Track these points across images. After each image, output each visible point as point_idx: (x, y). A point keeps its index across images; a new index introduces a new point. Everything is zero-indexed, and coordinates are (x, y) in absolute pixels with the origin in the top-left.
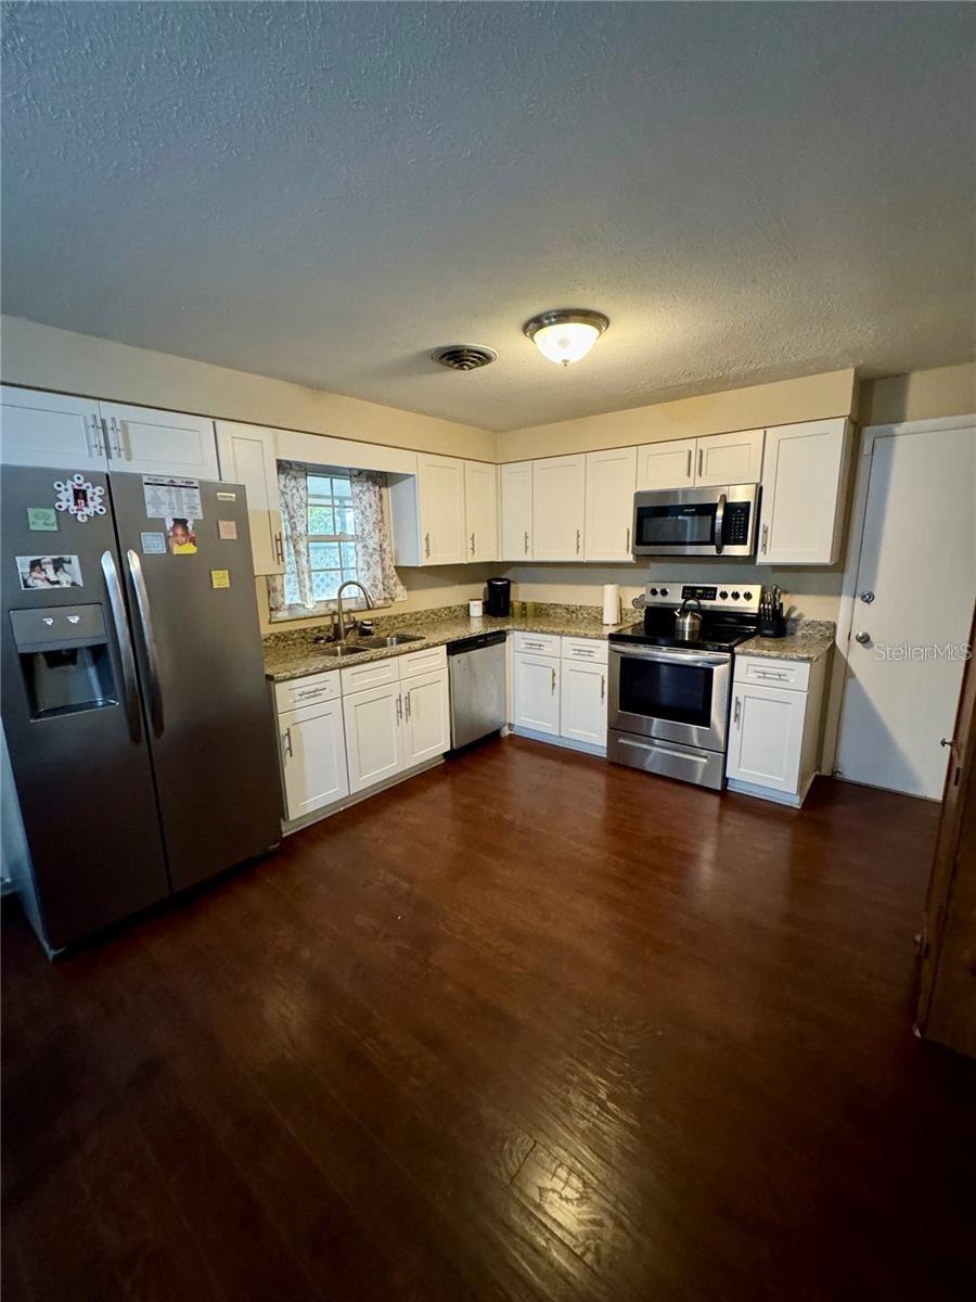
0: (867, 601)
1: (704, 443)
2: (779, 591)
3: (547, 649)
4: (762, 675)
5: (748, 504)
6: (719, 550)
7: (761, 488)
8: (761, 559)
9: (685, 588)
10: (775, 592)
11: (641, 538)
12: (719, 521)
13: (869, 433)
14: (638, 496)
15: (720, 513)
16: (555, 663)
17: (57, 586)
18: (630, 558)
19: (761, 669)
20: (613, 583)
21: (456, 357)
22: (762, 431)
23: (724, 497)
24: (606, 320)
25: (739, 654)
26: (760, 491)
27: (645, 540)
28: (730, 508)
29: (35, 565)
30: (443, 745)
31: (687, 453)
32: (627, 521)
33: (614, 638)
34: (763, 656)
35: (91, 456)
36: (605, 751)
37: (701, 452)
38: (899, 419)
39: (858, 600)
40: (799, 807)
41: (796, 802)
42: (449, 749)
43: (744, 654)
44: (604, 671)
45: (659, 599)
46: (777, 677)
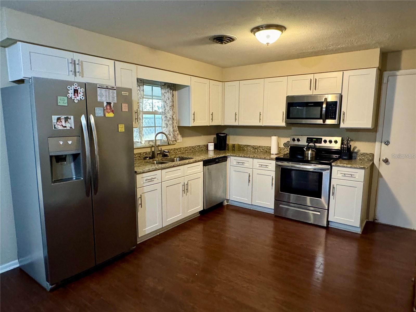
0: (387, 145)
1: (317, 76)
2: (349, 139)
3: (246, 165)
4: (344, 175)
5: (336, 102)
6: (324, 121)
7: (342, 96)
8: (342, 125)
9: (308, 138)
10: (348, 140)
11: (289, 115)
12: (324, 109)
13: (386, 74)
14: (288, 97)
15: (324, 106)
16: (250, 171)
17: (65, 128)
18: (284, 124)
19: (344, 172)
20: (275, 136)
21: (220, 39)
22: (342, 72)
23: (326, 99)
24: (285, 28)
25: (334, 166)
26: (341, 97)
27: (291, 117)
28: (328, 104)
29: (59, 119)
30: (200, 207)
31: (310, 80)
32: (283, 108)
33: (277, 159)
34: (344, 167)
35: (69, 75)
36: (273, 211)
37: (316, 80)
38: (398, 69)
39: (383, 144)
40: (361, 233)
41: (359, 231)
42: (202, 209)
43: (336, 166)
44: (273, 174)
45: (296, 143)
46: (351, 176)
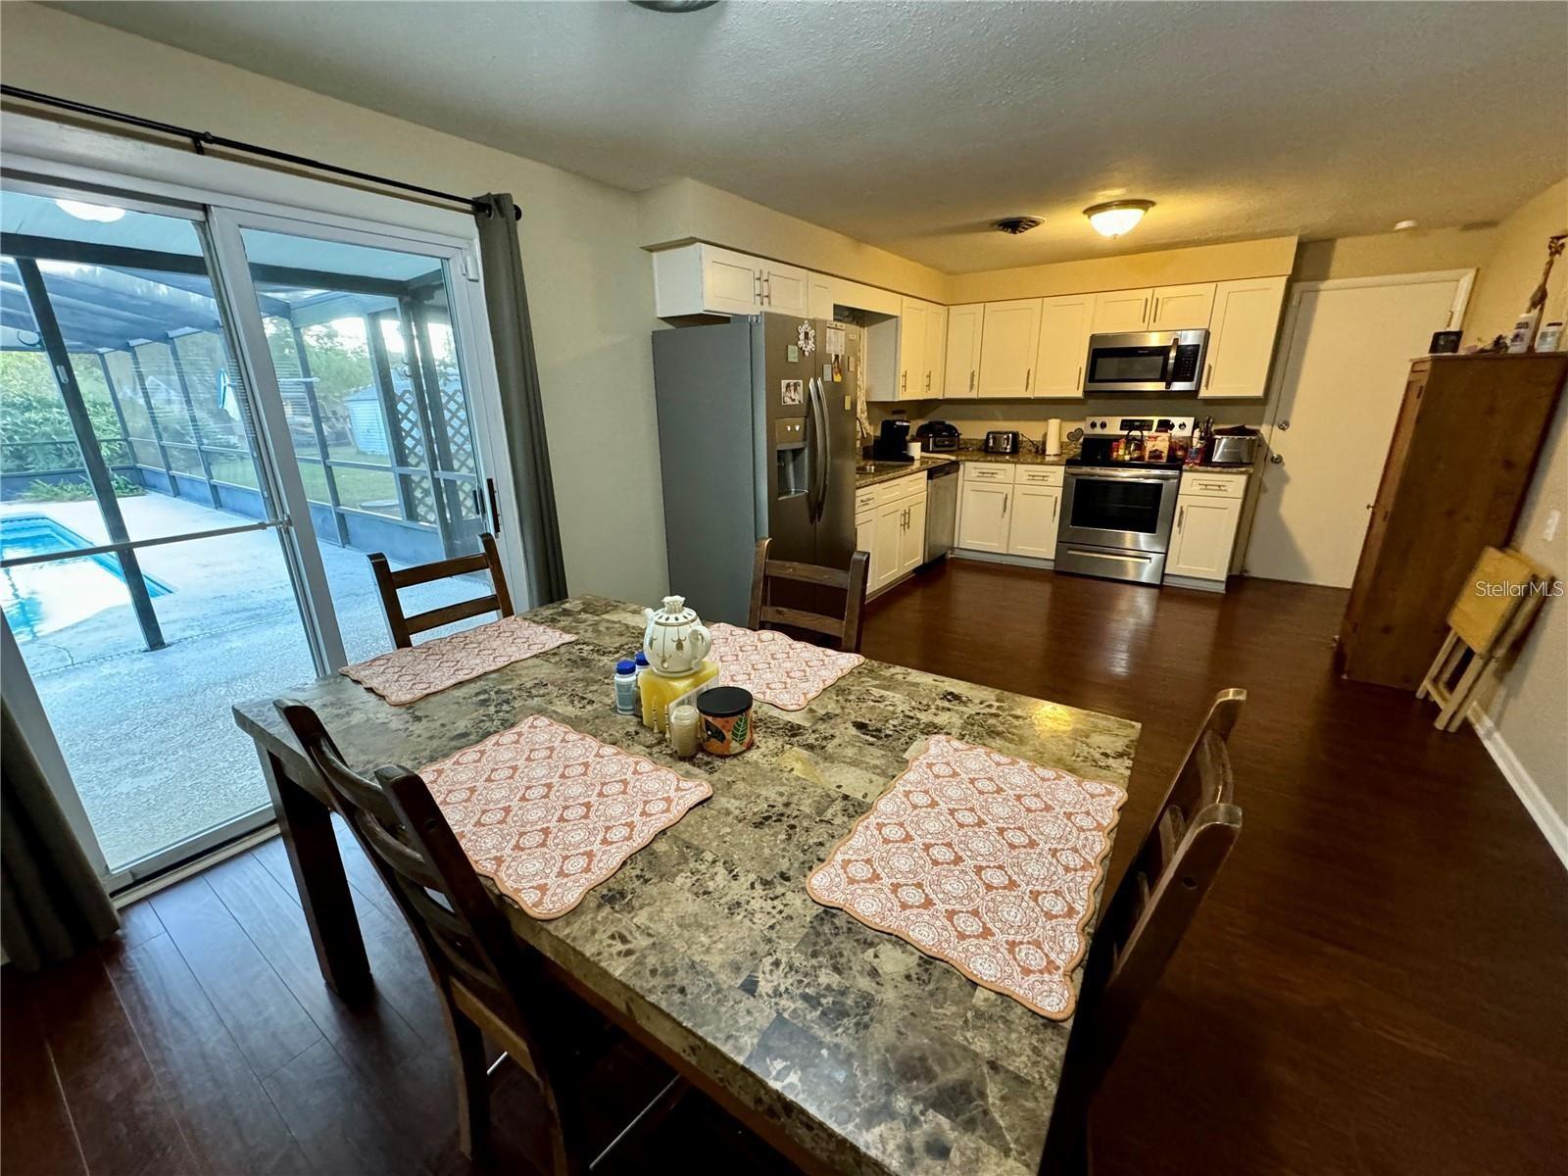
0: (1283, 429)
1: (1161, 293)
3: (1000, 477)
4: (1206, 487)
5: (1198, 346)
6: (1168, 385)
8: (1203, 393)
9: (1123, 421)
11: (1092, 375)
12: (1171, 361)
14: (1093, 338)
15: (1173, 354)
16: (1008, 489)
18: (1079, 394)
19: (1206, 483)
20: (1056, 418)
22: (1215, 284)
23: (1176, 340)
24: (1153, 204)
25: (1186, 471)
26: (1207, 334)
27: (1097, 377)
28: (1181, 350)
29: (788, 386)
30: (918, 560)
31: (1144, 301)
32: (1079, 359)
33: (1070, 463)
34: (1208, 472)
35: (755, 303)
36: (1052, 564)
37: (1158, 300)
38: (1324, 277)
39: (1276, 428)
40: (1224, 592)
41: (1221, 588)
42: (921, 563)
43: (1191, 471)
44: (1059, 493)
45: (1098, 431)
46: (1217, 488)
